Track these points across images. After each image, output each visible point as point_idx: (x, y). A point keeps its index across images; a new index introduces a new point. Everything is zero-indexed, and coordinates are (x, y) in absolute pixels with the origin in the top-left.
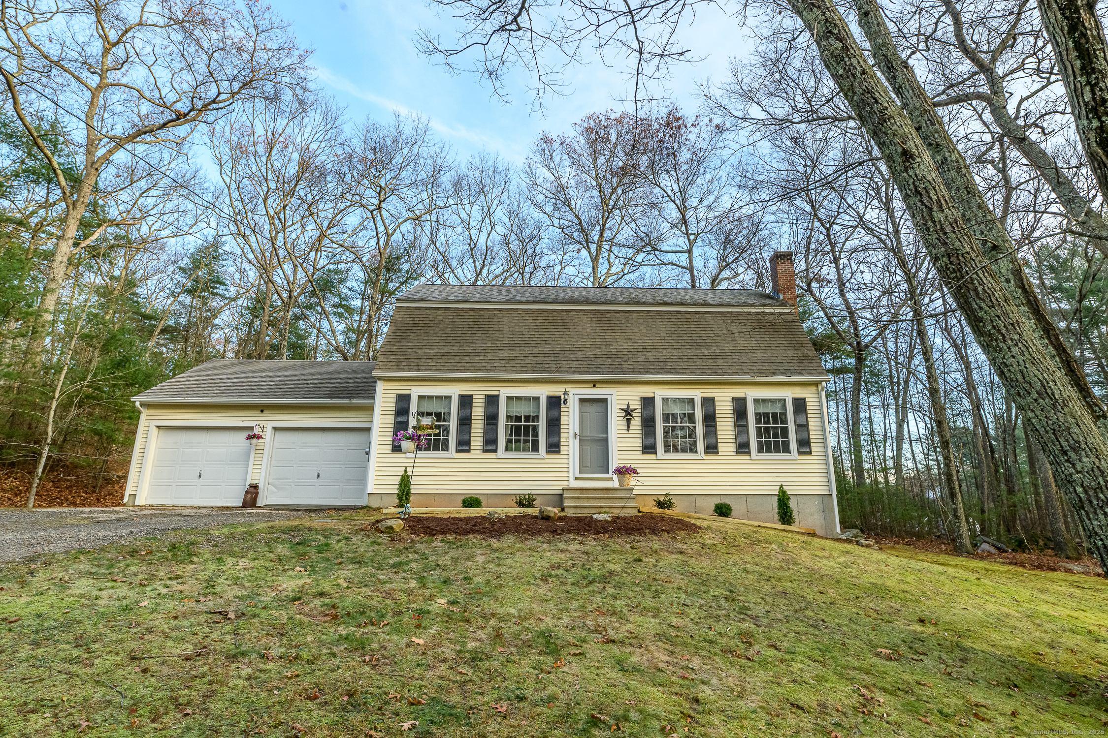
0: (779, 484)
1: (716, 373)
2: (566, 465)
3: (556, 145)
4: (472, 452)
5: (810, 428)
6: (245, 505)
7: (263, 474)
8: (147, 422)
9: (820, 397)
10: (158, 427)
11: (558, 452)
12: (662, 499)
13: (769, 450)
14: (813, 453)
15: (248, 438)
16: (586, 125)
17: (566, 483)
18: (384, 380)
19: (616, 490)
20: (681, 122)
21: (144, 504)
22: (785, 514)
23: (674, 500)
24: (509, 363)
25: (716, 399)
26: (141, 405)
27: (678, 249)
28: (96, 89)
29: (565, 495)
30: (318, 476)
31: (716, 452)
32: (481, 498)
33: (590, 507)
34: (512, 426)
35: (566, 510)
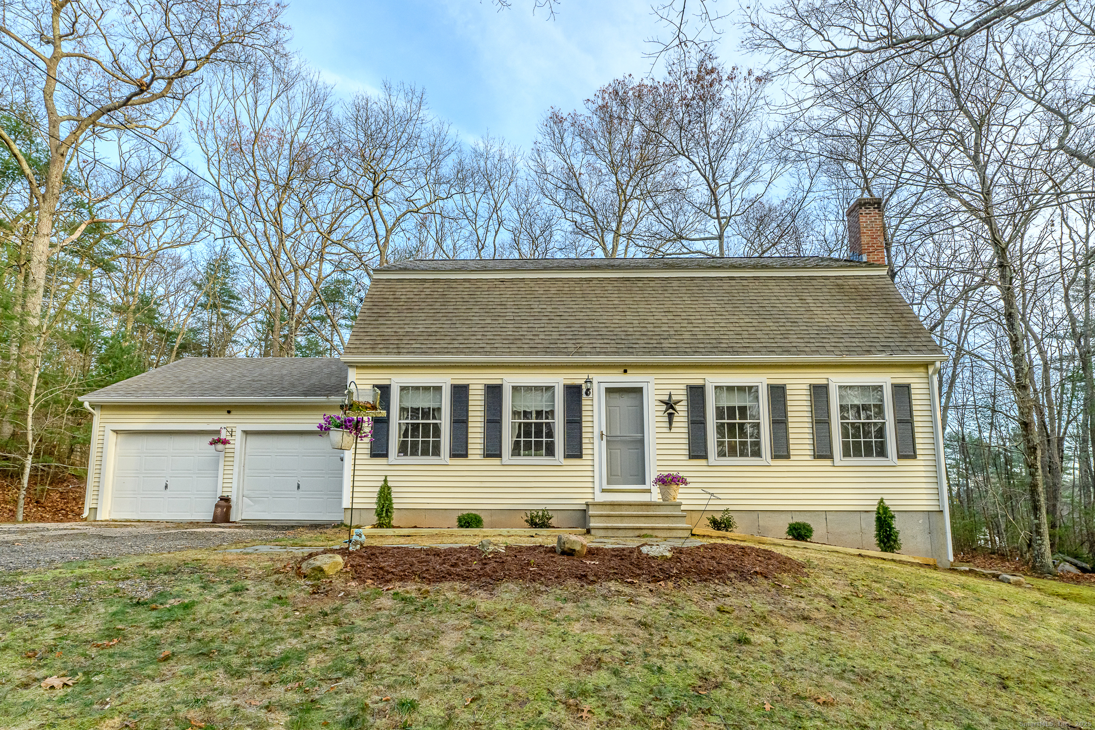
0: (879, 497)
1: (788, 352)
2: (590, 474)
3: (566, 124)
4: (470, 457)
5: (916, 424)
6: (215, 521)
7: (235, 485)
8: (103, 426)
9: (930, 383)
10: (116, 432)
11: (580, 456)
12: (718, 517)
13: (857, 454)
14: (919, 457)
15: (211, 444)
16: (600, 102)
17: (591, 496)
18: (357, 367)
19: (659, 505)
20: (714, 76)
21: (108, 518)
22: (888, 537)
23: (735, 518)
24: (513, 343)
25: (788, 387)
26: (91, 406)
27: (707, 235)
28: (50, 60)
29: (590, 512)
30: (298, 487)
31: (787, 457)
32: (483, 516)
33: (625, 529)
34: (520, 424)
35: (593, 532)
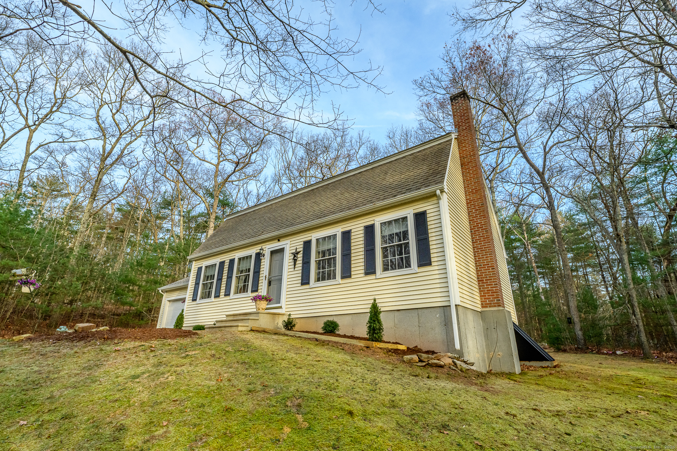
4: (220, 297)
5: (430, 239)
8: (166, 298)
10: (169, 301)
11: (257, 291)
13: (393, 268)
14: (434, 264)
18: (195, 261)
19: (251, 314)
24: (242, 237)
25: (352, 231)
26: (162, 291)
31: (350, 276)
34: (239, 277)
